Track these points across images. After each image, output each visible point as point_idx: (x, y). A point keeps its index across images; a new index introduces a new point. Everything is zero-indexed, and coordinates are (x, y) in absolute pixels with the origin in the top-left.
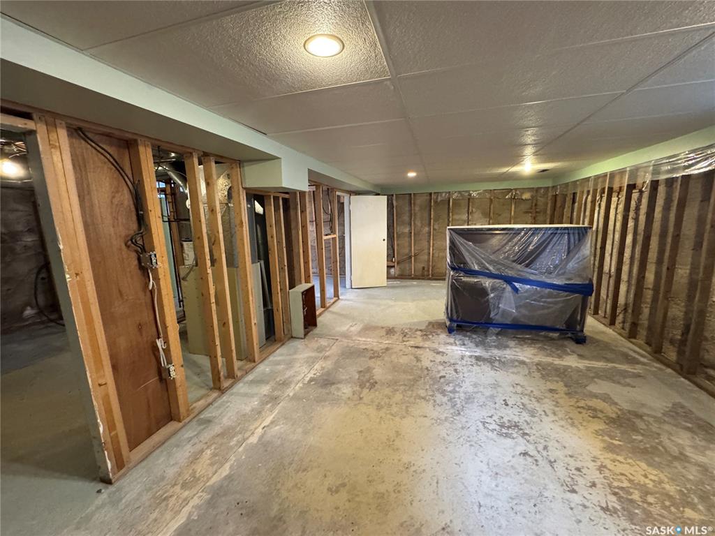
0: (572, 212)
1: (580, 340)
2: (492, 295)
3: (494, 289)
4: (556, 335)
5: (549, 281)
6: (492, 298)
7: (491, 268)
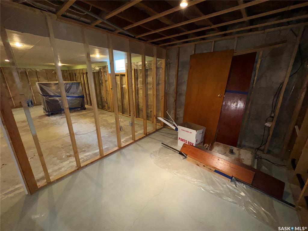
0: (76, 78)
1: (85, 109)
2: (60, 102)
3: (60, 100)
4: (79, 109)
5: (74, 96)
6: (61, 102)
7: (57, 94)
